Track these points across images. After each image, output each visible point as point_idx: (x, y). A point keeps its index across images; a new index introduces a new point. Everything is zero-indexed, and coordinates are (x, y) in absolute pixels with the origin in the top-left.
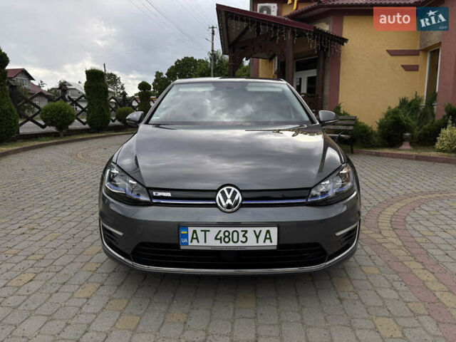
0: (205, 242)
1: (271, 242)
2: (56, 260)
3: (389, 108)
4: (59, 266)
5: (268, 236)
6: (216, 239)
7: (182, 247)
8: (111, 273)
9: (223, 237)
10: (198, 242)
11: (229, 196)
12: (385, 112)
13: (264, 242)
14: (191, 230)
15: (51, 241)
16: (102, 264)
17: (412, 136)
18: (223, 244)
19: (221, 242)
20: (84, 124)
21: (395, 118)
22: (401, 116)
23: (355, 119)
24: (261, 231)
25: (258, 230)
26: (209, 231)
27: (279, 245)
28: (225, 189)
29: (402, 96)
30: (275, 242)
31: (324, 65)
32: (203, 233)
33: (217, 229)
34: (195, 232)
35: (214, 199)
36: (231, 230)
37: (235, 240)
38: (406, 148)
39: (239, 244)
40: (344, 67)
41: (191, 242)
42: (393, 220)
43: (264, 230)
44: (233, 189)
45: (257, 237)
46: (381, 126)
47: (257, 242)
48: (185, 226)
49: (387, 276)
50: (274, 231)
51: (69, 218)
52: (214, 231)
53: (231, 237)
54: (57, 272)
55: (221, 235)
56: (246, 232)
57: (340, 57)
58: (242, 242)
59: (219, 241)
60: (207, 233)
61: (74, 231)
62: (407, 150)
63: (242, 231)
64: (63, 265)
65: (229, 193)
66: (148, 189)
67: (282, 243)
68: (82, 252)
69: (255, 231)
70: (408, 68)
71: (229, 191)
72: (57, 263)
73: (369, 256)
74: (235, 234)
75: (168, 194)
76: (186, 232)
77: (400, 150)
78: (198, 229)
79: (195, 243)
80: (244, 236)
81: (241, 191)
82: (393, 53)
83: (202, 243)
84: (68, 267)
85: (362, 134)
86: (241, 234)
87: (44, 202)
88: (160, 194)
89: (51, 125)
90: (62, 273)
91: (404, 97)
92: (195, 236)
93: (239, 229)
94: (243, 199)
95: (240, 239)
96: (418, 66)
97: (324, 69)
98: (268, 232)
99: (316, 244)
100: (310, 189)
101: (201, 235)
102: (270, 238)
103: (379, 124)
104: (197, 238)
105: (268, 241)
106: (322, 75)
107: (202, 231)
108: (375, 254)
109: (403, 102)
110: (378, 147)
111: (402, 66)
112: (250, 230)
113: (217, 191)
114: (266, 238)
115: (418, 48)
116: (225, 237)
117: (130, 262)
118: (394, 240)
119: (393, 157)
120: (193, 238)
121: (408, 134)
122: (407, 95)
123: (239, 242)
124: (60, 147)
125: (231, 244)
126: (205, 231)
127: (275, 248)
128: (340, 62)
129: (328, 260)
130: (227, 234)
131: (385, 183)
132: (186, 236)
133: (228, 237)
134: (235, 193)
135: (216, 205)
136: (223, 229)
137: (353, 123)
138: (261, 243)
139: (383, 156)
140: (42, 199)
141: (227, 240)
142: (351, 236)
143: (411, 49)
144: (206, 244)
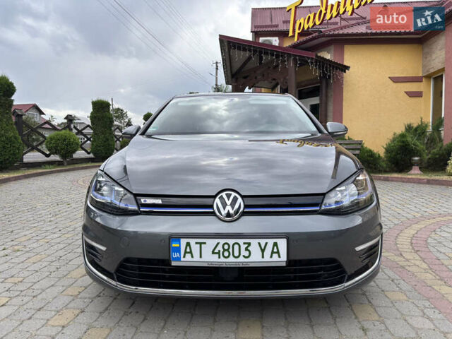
0: (201, 257)
1: (279, 257)
2: (35, 283)
3: (395, 134)
4: (38, 289)
5: (275, 250)
6: (213, 253)
7: (174, 263)
8: (95, 298)
9: (222, 250)
10: (192, 257)
11: (229, 202)
12: (391, 138)
13: (271, 257)
14: (184, 242)
15: (34, 263)
16: (86, 288)
17: (420, 160)
18: (222, 259)
19: (219, 257)
20: (89, 153)
21: (403, 142)
22: (409, 139)
23: (360, 143)
24: (266, 243)
25: (263, 242)
26: (205, 243)
27: (289, 261)
28: (224, 194)
29: (407, 122)
30: (284, 257)
31: (327, 92)
32: (198, 245)
33: (215, 241)
34: (188, 244)
35: (211, 207)
36: (231, 242)
37: (236, 254)
38: (415, 172)
39: (241, 259)
40: (347, 95)
41: (184, 257)
42: (414, 241)
43: (271, 242)
44: (234, 194)
45: (263, 251)
46: (388, 150)
47: (263, 257)
48: (178, 237)
49: (416, 302)
50: (282, 244)
51: (58, 240)
52: (211, 243)
53: (231, 250)
54: (34, 297)
55: (220, 248)
56: (249, 244)
57: (342, 84)
58: (244, 256)
59: (217, 255)
60: (203, 245)
61: (61, 253)
62: (418, 174)
63: (244, 243)
64: (42, 289)
65: (229, 198)
66: (136, 195)
67: (292, 258)
68: (67, 275)
69: (259, 243)
70: (412, 95)
71: (228, 196)
72: (36, 286)
73: (392, 281)
74: (236, 247)
75: (159, 201)
76: (178, 245)
77: (409, 175)
78: (192, 241)
79: (188, 257)
80: (246, 249)
81: (243, 197)
82: (395, 80)
83: (196, 258)
84: (47, 291)
85: (369, 158)
86: (243, 247)
87: (36, 225)
88: (150, 201)
89: (55, 153)
90: (39, 297)
91: (409, 123)
92: (188, 250)
93: (241, 241)
94: (246, 206)
95: (242, 254)
96: (421, 93)
97: (327, 96)
98: (275, 244)
99: (333, 261)
100: (324, 195)
101: (195, 248)
102: (278, 252)
103: (386, 149)
104: (191, 252)
105: (275, 256)
106: (325, 102)
107: (196, 243)
108: (398, 277)
109: (409, 128)
110: (386, 172)
111: (406, 92)
112: (254, 242)
113: (214, 197)
114: (273, 252)
115: (421, 75)
116: (224, 250)
117: (113, 283)
118: (417, 263)
119: (403, 182)
120: (186, 252)
121: (416, 158)
122: (412, 122)
123: (241, 256)
124: (63, 175)
125: (231, 259)
126: (201, 244)
127: (284, 264)
128: (342, 88)
129: (348, 280)
130: (226, 247)
131: (399, 206)
132: (178, 250)
133: (228, 250)
134: (235, 200)
135: (213, 214)
136: (222, 241)
137: (359, 147)
138: (267, 258)
139: (392, 181)
140: (33, 222)
141: (226, 254)
142: (373, 252)
143: (414, 76)
144: (201, 260)
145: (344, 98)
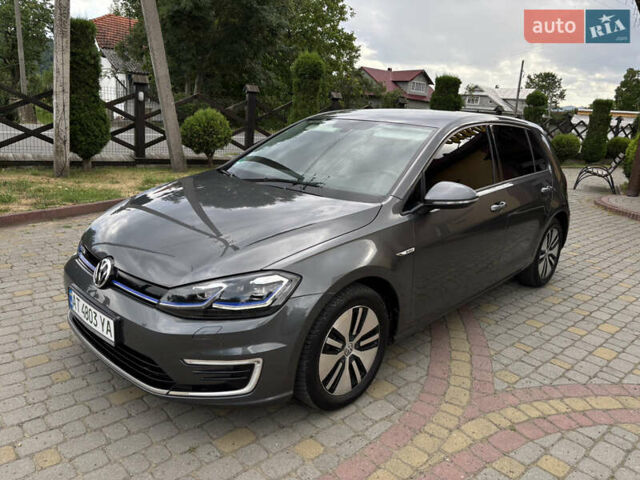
1: (111, 336)
5: (109, 328)
13: (107, 333)
24: (104, 319)
25: (102, 316)
26: (79, 300)
27: (116, 344)
30: (113, 339)
34: (74, 296)
36: (89, 307)
37: (90, 319)
39: (92, 325)
43: (107, 319)
45: (103, 324)
47: (103, 331)
50: (112, 323)
52: (82, 302)
55: (84, 309)
56: (96, 314)
65: (102, 266)
71: (104, 263)
73: (357, 435)
74: (91, 313)
76: (71, 295)
80: (95, 318)
86: (93, 315)
93: (93, 310)
95: (93, 321)
98: (108, 323)
100: (168, 288)
101: (76, 302)
102: (110, 331)
105: (109, 334)
108: (373, 437)
112: (98, 314)
114: (108, 330)
125: (88, 322)
127: (113, 345)
130: (86, 310)
132: (71, 298)
133: (87, 313)
136: (86, 304)
141: (87, 316)
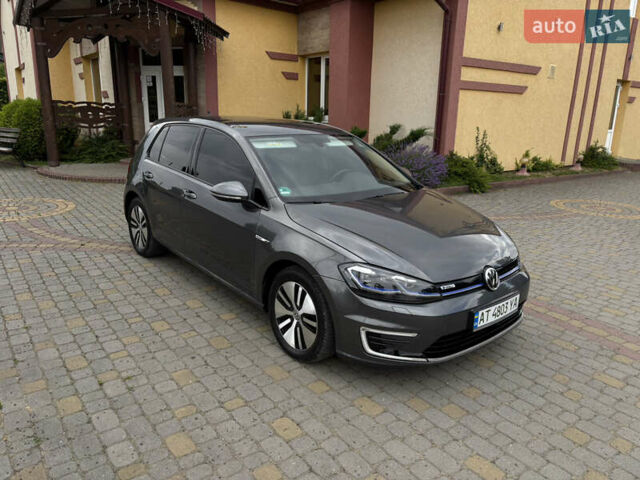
0: (487, 320)
5: (515, 303)
6: (493, 315)
7: (474, 330)
9: (497, 312)
11: (493, 276)
14: (480, 313)
18: (496, 318)
24: (513, 300)
26: (490, 310)
34: (483, 314)
36: (501, 304)
40: (221, 69)
41: (479, 323)
45: (511, 305)
48: (477, 311)
53: (500, 310)
56: (507, 303)
59: (495, 316)
66: (435, 284)
71: (491, 271)
75: (453, 286)
76: (477, 317)
78: (484, 311)
79: (482, 324)
82: (273, 56)
83: (485, 322)
88: (446, 287)
92: (482, 318)
96: (297, 74)
98: (516, 299)
101: (485, 314)
105: (514, 306)
107: (486, 312)
111: (283, 73)
112: (509, 301)
115: (296, 53)
117: (424, 360)
122: (290, 109)
123: (504, 312)
125: (500, 316)
132: (477, 320)
136: (498, 306)
138: (512, 309)
141: (498, 314)
143: (289, 53)
145: (219, 74)
